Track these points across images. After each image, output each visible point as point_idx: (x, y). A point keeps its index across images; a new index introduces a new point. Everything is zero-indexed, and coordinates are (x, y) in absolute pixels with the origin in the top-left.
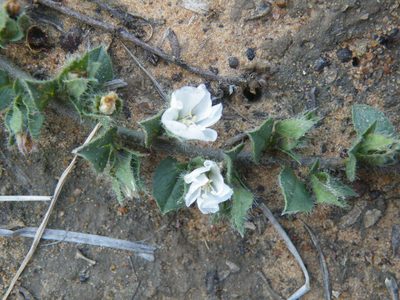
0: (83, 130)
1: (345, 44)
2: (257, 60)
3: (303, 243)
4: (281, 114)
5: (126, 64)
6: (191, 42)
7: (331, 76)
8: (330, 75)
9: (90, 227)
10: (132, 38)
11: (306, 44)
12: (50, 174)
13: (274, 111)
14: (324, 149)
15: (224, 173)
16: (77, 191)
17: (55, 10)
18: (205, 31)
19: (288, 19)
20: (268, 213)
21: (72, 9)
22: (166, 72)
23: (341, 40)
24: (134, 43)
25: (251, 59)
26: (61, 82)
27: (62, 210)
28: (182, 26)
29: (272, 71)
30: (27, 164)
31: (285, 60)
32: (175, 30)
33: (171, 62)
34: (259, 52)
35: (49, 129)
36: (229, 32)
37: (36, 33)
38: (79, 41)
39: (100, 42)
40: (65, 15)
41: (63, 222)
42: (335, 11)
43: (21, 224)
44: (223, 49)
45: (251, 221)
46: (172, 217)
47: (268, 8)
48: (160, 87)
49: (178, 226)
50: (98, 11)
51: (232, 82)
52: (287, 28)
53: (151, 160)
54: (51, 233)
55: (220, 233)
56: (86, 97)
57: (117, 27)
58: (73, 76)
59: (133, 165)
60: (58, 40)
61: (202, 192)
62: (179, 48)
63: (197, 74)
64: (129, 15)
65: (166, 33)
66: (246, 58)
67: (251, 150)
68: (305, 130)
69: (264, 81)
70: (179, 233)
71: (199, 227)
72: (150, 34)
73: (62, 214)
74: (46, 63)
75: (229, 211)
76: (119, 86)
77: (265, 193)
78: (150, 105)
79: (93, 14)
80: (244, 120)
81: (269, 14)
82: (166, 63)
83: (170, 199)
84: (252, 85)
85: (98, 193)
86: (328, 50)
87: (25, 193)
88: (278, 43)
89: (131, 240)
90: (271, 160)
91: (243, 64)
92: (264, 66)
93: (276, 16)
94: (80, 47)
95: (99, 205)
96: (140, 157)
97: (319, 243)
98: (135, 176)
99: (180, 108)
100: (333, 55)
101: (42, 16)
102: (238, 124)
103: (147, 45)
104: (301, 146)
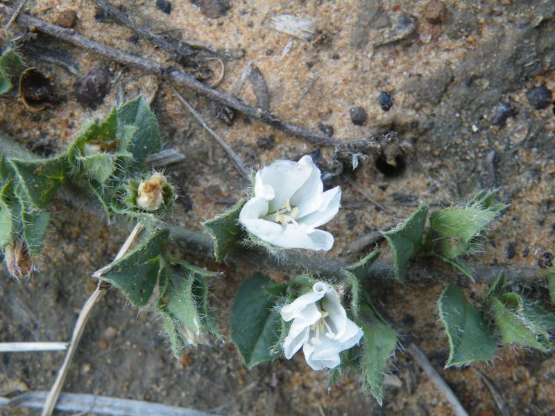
0: (116, 233)
1: (540, 79)
2: (396, 111)
3: (481, 405)
4: (438, 197)
5: (183, 125)
6: (288, 85)
7: (519, 132)
8: (517, 132)
9: (132, 388)
10: (191, 81)
11: (477, 82)
12: (65, 305)
13: (426, 193)
14: (512, 253)
15: (346, 301)
16: (110, 332)
17: (64, 41)
18: (310, 65)
19: (445, 41)
20: (421, 360)
21: (92, 39)
22: (248, 135)
23: (534, 73)
24: (194, 90)
25: (386, 109)
26: (73, 158)
27: (87, 362)
28: (273, 59)
29: (422, 127)
30: (28, 290)
31: (442, 109)
32: (261, 66)
33: (256, 118)
34: (399, 97)
35: (63, 232)
36: (350, 66)
37: (35, 79)
38: (104, 90)
39: (139, 90)
40: (81, 48)
41: (89, 382)
42: (521, 26)
43: (22, 387)
44: (341, 95)
45: (395, 373)
46: (265, 370)
47: (412, 26)
48: (239, 159)
49: (275, 383)
50: (135, 39)
51: (356, 148)
52: (445, 56)
53: (228, 279)
54: (69, 401)
55: (343, 393)
56: (116, 183)
57: (166, 66)
58: (93, 150)
59: (197, 291)
60: (72, 89)
61: (312, 333)
62: (268, 96)
63: (299, 137)
64: (185, 44)
65: (245, 72)
66: (379, 108)
67: (390, 258)
68: (481, 226)
69: (409, 145)
70: (277, 395)
71: (309, 384)
72: (219, 75)
73: (86, 368)
74: (54, 126)
75: (357, 362)
76: (173, 160)
77: (417, 326)
78: (223, 189)
79: (125, 45)
80: (378, 209)
81: (415, 34)
82: (247, 121)
83: (260, 343)
84: (390, 151)
85: (144, 334)
86: (512, 90)
87: (27, 337)
88: (430, 81)
89: (199, 408)
90: (424, 273)
91: (374, 118)
92: (409, 120)
93: (426, 38)
94: (107, 99)
95: (145, 352)
96: (208, 278)
97: (506, 405)
98: (200, 310)
99: (271, 197)
100: (520, 97)
101: (45, 51)
102: (368, 217)
103: (215, 92)
104: (473, 251)
